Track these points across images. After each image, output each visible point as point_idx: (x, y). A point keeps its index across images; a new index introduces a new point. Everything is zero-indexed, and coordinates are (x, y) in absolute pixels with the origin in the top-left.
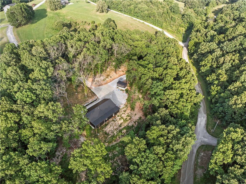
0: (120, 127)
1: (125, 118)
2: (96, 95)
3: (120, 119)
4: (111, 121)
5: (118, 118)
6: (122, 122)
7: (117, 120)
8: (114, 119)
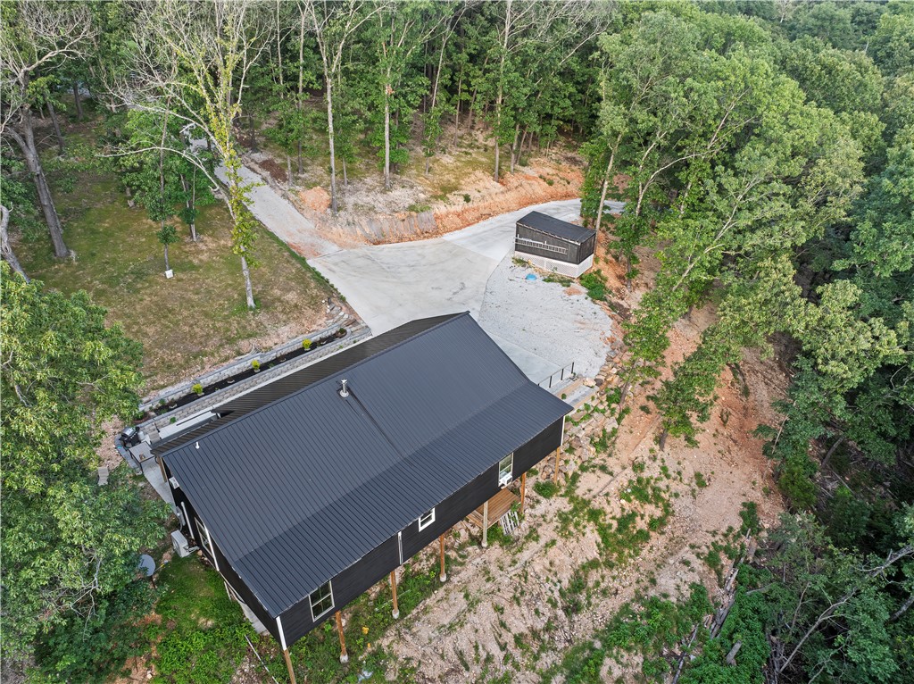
0: (573, 609)
1: (614, 509)
2: (343, 300)
3: (564, 518)
4: (476, 540)
5: (540, 509)
6: (593, 553)
7: (533, 535)
8: (506, 525)
